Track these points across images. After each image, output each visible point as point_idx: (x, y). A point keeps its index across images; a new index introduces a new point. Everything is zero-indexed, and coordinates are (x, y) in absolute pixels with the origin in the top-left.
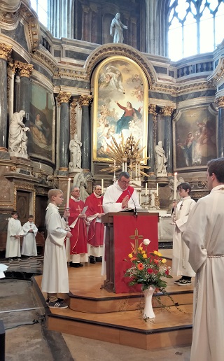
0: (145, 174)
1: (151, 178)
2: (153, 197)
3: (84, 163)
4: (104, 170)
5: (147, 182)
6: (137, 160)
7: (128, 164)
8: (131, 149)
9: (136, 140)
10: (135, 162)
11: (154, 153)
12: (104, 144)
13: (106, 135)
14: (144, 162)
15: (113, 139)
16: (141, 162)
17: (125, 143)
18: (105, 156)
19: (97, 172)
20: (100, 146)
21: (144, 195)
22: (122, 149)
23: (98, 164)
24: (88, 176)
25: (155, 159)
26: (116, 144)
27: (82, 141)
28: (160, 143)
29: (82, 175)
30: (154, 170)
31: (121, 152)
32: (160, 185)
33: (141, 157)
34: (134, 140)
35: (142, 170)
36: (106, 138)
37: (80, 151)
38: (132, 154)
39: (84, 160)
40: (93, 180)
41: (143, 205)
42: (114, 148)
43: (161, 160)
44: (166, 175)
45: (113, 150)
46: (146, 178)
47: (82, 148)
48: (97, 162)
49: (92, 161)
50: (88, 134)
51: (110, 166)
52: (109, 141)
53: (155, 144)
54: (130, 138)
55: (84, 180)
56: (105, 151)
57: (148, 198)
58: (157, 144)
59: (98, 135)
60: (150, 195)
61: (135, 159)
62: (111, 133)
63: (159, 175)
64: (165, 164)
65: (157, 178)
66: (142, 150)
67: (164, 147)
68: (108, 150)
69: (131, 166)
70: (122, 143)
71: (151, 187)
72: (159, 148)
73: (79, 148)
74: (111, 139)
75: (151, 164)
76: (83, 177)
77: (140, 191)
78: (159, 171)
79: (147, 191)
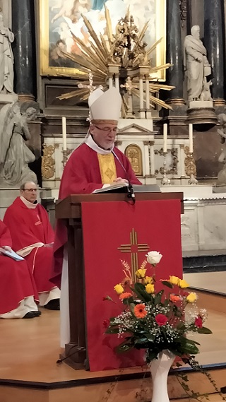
0: (161, 103)
1: (177, 111)
2: (181, 156)
3: (21, 81)
4: (67, 96)
5: (168, 121)
6: (143, 71)
7: (123, 81)
8: (129, 46)
9: (139, 24)
10: (138, 75)
11: (183, 54)
12: (64, 35)
13: (69, 13)
14: (159, 75)
15: (87, 23)
16: (152, 75)
17: (113, 31)
18: (68, 63)
19: (52, 101)
20: (57, 41)
21: (160, 152)
22: (108, 46)
23: (54, 81)
24: (30, 110)
25: (183, 69)
26: (93, 34)
27: (14, 29)
28: (195, 29)
29: (17, 109)
30: (183, 92)
31: (104, 52)
32: (196, 128)
33: (152, 63)
34: (136, 23)
35: (154, 95)
36: (69, 21)
37: (9, 52)
38: (131, 56)
39: (21, 72)
40: (44, 120)
41: (160, 175)
42: (88, 45)
43: (198, 70)
44: (210, 104)
45: (88, 49)
46: (164, 112)
47: (14, 45)
48: (51, 78)
49: (40, 74)
50: (26, 11)
51: (81, 85)
52: (78, 28)
53: (184, 32)
54: (125, 20)
55: (21, 119)
56: (69, 50)
57: (168, 160)
58: (189, 33)
59: (52, 14)
60: (173, 152)
61: (137, 68)
62: (81, 10)
63: (193, 105)
64: (209, 78)
65: (190, 111)
66: (154, 48)
67: (205, 40)
68: (75, 48)
69: (128, 85)
70: (107, 33)
71: (176, 132)
72: (193, 43)
73: (7, 46)
74: (81, 23)
75: (176, 79)
76: (18, 114)
77: (151, 143)
78: (194, 94)
79: (166, 142)
